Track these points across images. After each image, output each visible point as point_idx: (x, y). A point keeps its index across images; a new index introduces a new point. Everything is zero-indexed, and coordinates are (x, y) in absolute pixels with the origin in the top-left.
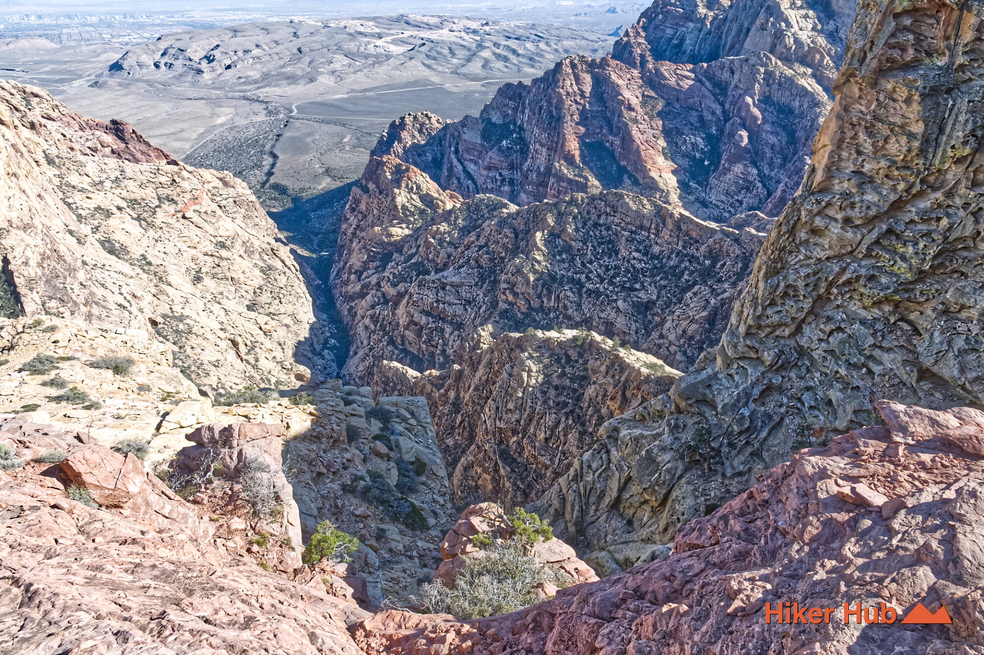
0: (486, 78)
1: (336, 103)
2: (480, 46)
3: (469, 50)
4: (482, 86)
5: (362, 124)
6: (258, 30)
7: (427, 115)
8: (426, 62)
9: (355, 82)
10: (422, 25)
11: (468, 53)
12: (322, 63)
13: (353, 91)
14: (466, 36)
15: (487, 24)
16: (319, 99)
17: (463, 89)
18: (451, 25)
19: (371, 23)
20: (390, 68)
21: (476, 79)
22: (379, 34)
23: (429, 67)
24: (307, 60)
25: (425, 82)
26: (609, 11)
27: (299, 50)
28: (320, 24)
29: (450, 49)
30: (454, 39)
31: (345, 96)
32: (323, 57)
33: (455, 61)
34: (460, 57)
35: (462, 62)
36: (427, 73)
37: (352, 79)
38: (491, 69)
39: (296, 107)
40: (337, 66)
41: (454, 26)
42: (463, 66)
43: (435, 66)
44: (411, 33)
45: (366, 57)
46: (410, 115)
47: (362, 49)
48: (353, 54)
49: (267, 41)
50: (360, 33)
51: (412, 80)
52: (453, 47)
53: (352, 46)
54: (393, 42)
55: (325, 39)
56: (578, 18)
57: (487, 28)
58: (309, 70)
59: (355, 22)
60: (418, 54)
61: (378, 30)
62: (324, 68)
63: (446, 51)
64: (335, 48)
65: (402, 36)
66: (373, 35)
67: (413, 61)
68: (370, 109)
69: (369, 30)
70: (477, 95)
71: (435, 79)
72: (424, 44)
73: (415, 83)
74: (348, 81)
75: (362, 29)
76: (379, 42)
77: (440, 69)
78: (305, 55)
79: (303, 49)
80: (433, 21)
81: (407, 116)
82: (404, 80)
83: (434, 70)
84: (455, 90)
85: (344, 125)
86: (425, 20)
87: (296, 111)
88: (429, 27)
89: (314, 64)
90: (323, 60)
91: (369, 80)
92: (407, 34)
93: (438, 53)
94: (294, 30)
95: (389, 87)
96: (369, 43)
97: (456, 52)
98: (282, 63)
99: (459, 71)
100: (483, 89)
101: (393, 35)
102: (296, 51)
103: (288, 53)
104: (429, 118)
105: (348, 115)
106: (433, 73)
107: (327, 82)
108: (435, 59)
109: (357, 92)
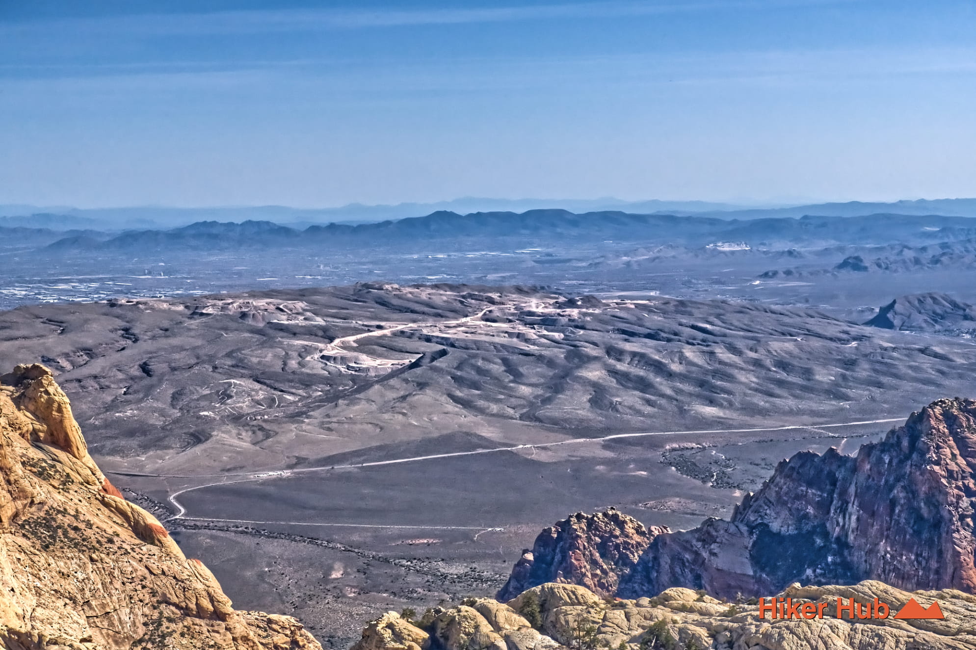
0: (608, 430)
1: (271, 489)
2: (578, 358)
3: (551, 363)
4: (608, 446)
5: (357, 538)
8: (458, 393)
9: (301, 440)
11: (551, 373)
12: (204, 397)
13: (300, 461)
14: (531, 333)
15: (570, 303)
16: (225, 481)
17: (563, 455)
18: (485, 306)
19: (300, 305)
20: (374, 407)
21: (582, 430)
22: (324, 329)
23: (466, 404)
24: (167, 390)
25: (469, 440)
27: (145, 369)
29: (505, 361)
30: (504, 340)
31: (286, 473)
32: (204, 383)
33: (525, 390)
34: (534, 380)
35: (540, 391)
36: (466, 419)
37: (292, 435)
38: (613, 407)
39: (178, 499)
40: (244, 405)
41: (492, 307)
42: (546, 401)
43: (481, 403)
44: (400, 327)
45: (307, 382)
47: (293, 364)
48: (274, 376)
49: (67, 349)
50: (281, 328)
51: (435, 434)
52: (514, 358)
53: (269, 357)
54: (364, 346)
55: (199, 341)
57: (574, 313)
60: (435, 375)
61: (320, 321)
62: (213, 409)
64: (229, 362)
65: (377, 333)
66: (311, 332)
67: (428, 391)
69: (300, 321)
71: (488, 432)
72: (443, 353)
73: (446, 442)
74: (284, 439)
75: (283, 319)
76: (332, 349)
77: (494, 408)
78: (160, 380)
80: (444, 297)
82: (416, 436)
83: (481, 411)
84: (543, 457)
86: (424, 294)
87: (183, 511)
88: (439, 313)
89: (185, 400)
90: (207, 392)
91: (333, 437)
92: (390, 328)
93: (480, 371)
94: (123, 324)
95: (386, 451)
96: (307, 350)
97: (522, 370)
98: (109, 399)
99: (540, 413)
101: (357, 331)
102: (137, 372)
105: (310, 518)
106: (479, 418)
107: (236, 442)
108: (475, 385)
109: (311, 465)
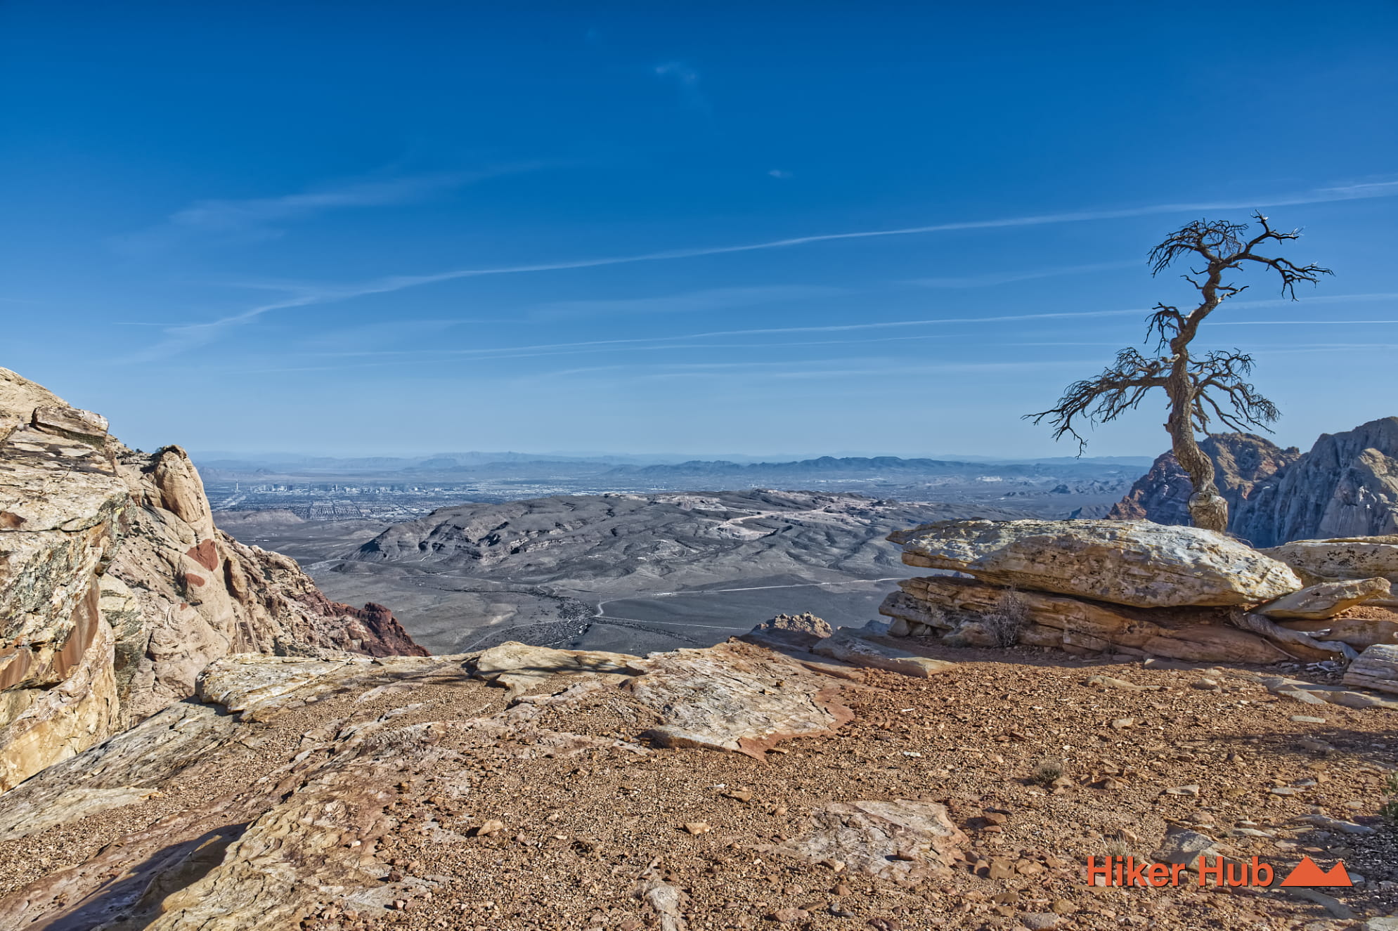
0: (881, 575)
1: (661, 603)
2: (872, 532)
3: (856, 536)
4: (877, 585)
5: (697, 633)
6: (561, 505)
7: (808, 619)
8: (793, 551)
9: (688, 575)
10: (786, 504)
11: (854, 541)
12: (644, 549)
13: (685, 587)
14: (850, 520)
15: (880, 503)
16: (636, 597)
17: (848, 589)
18: (828, 504)
19: (715, 500)
20: (740, 558)
21: (867, 575)
22: (725, 513)
23: (797, 558)
24: (623, 544)
25: (793, 578)
26: (1056, 490)
27: (614, 532)
28: (645, 499)
29: (828, 535)
30: (833, 522)
31: (675, 594)
32: (645, 541)
33: (835, 551)
34: (842, 545)
35: (845, 552)
36: (794, 566)
37: (684, 572)
38: (888, 562)
39: (603, 607)
40: (665, 554)
41: (832, 505)
42: (847, 557)
43: (806, 558)
44: (772, 513)
45: (707, 542)
46: (782, 617)
47: (701, 532)
48: (688, 539)
49: (572, 519)
50: (700, 512)
51: (772, 574)
52: (832, 532)
53: (688, 528)
54: (746, 524)
55: (649, 518)
56: (1011, 499)
57: (880, 509)
58: (624, 557)
59: (692, 498)
60: (781, 540)
61: (724, 509)
62: (646, 555)
63: (821, 538)
64: (663, 530)
65: (757, 517)
66: (717, 515)
67: (774, 549)
68: (710, 613)
69: (712, 509)
70: (869, 598)
71: (806, 574)
72: (790, 528)
73: (777, 579)
74: (679, 573)
75: (702, 507)
76: (726, 525)
77: (813, 560)
78: (620, 539)
79: (621, 531)
80: (802, 498)
81: (778, 619)
82: (760, 575)
83: (805, 562)
84: (836, 590)
85: (670, 634)
86: (791, 496)
87: (602, 612)
88: (797, 506)
89: (632, 550)
90: (645, 546)
91: (710, 574)
92: (765, 514)
93: (810, 539)
94: (609, 507)
95: (740, 583)
96: (711, 525)
97: (837, 539)
98: (588, 548)
99: (841, 564)
100: (878, 590)
101: (745, 515)
102: (608, 533)
103: (598, 535)
104: (812, 624)
105: (676, 620)
106: (802, 566)
107: (650, 574)
108: (805, 547)
109: (691, 589)
